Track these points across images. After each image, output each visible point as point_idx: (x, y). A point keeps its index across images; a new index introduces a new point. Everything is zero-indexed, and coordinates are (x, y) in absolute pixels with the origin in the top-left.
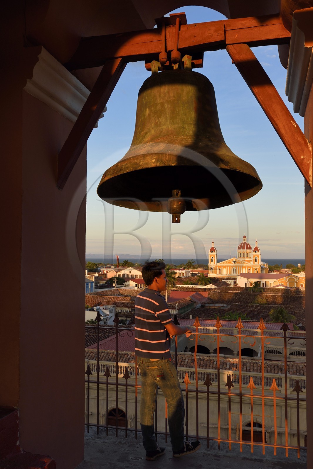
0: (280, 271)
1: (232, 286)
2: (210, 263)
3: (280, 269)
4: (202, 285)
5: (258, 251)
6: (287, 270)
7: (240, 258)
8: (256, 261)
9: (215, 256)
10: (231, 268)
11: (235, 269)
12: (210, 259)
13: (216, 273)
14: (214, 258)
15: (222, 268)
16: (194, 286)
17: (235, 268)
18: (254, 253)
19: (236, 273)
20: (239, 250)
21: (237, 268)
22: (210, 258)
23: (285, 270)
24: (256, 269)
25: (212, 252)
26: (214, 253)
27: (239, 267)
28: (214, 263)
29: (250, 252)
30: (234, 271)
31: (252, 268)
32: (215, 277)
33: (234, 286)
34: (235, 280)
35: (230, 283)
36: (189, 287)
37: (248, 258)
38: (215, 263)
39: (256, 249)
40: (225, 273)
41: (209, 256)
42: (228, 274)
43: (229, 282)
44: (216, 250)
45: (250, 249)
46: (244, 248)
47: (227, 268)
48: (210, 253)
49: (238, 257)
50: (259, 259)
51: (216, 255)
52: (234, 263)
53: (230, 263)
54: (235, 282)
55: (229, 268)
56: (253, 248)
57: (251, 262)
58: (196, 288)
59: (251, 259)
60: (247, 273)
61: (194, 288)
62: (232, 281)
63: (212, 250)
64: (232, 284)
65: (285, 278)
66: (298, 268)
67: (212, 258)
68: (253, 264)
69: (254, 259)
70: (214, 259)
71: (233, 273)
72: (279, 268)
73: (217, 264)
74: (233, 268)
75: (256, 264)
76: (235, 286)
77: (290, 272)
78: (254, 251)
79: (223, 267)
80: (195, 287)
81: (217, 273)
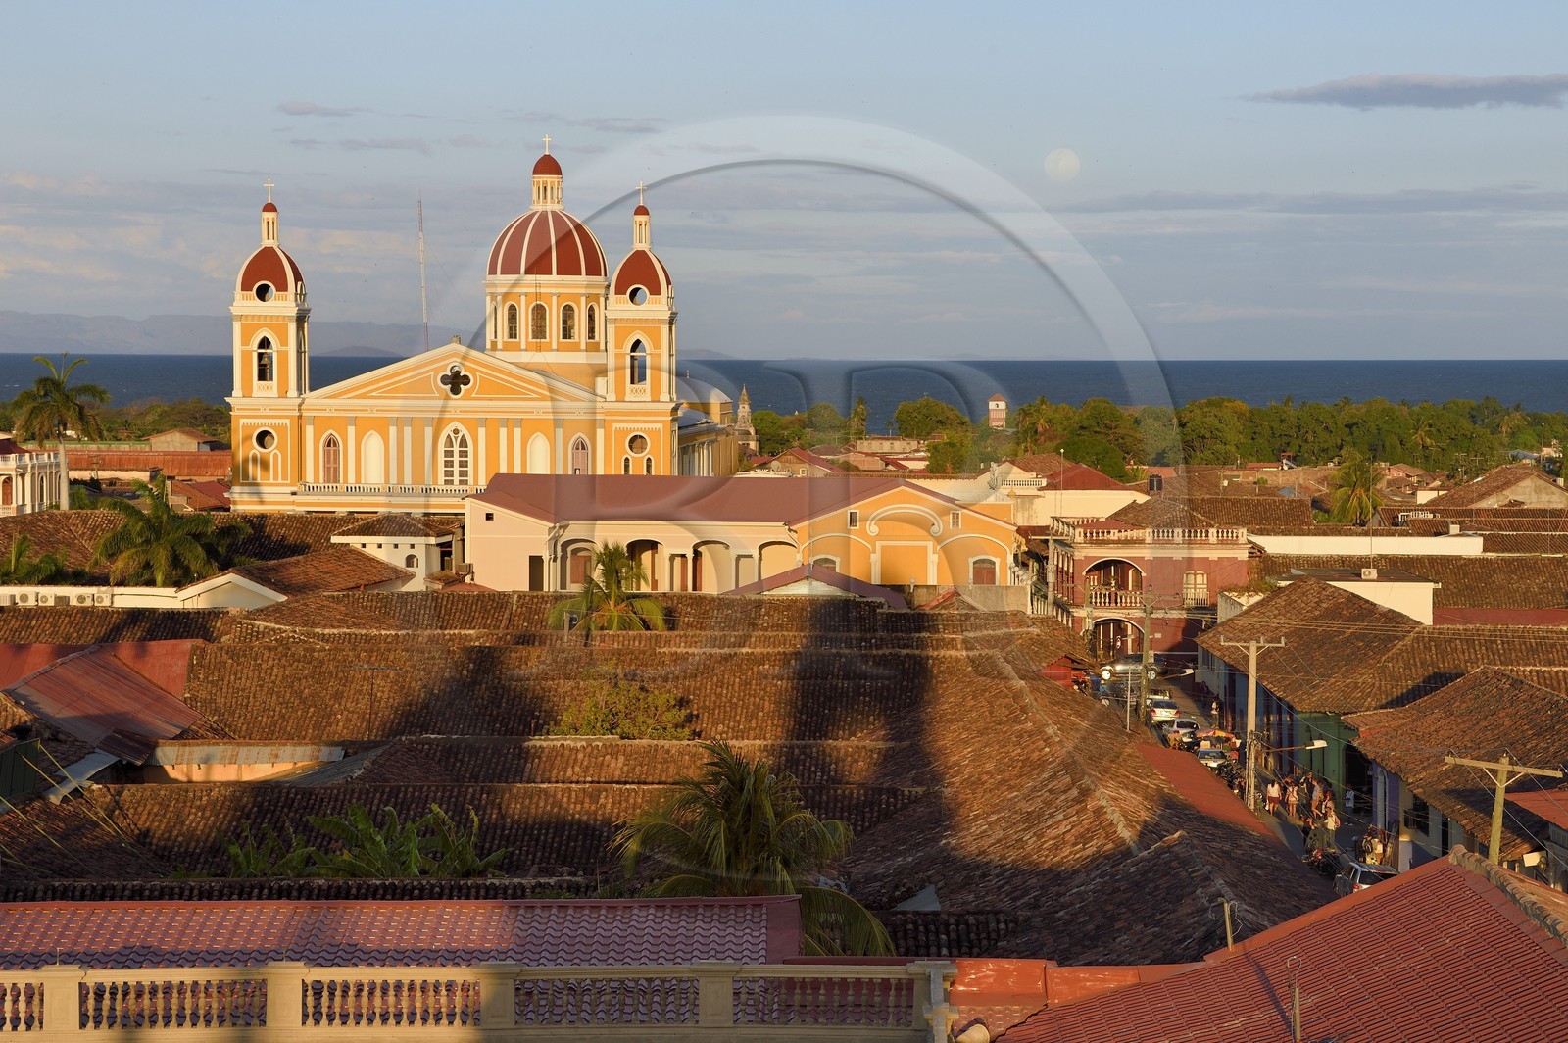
1: (415, 588)
2: (247, 394)
5: (655, 290)
7: (506, 348)
8: (639, 372)
9: (294, 327)
10: (429, 432)
11: (463, 443)
12: (246, 355)
13: (299, 475)
14: (285, 342)
15: (351, 430)
17: (464, 431)
18: (619, 307)
19: (470, 479)
20: (501, 277)
21: (482, 432)
22: (245, 341)
24: (636, 442)
26: (283, 304)
27: (493, 426)
28: (283, 394)
29: (589, 297)
30: (456, 459)
31: (601, 433)
32: (289, 509)
33: (437, 589)
34: (450, 531)
35: (400, 565)
36: (31, 602)
37: (575, 348)
38: (293, 392)
39: (639, 275)
40: (374, 475)
41: (236, 328)
42: (396, 479)
43: (390, 552)
44: (298, 277)
45: (594, 268)
46: (539, 266)
47: (393, 430)
48: (244, 304)
49: (489, 337)
50: (664, 356)
51: (302, 320)
52: (456, 391)
53: (419, 388)
54: (447, 552)
55: (407, 431)
56: (614, 264)
57: (598, 383)
59: (599, 359)
60: (557, 472)
62: (423, 542)
63: (265, 272)
64: (419, 573)
65: (852, 507)
68: (612, 397)
69: (621, 359)
70: (284, 356)
71: (441, 478)
73: (308, 395)
74: (447, 431)
75: (639, 396)
76: (450, 583)
78: (621, 290)
79: (364, 425)
80: (80, 598)
81: (309, 477)
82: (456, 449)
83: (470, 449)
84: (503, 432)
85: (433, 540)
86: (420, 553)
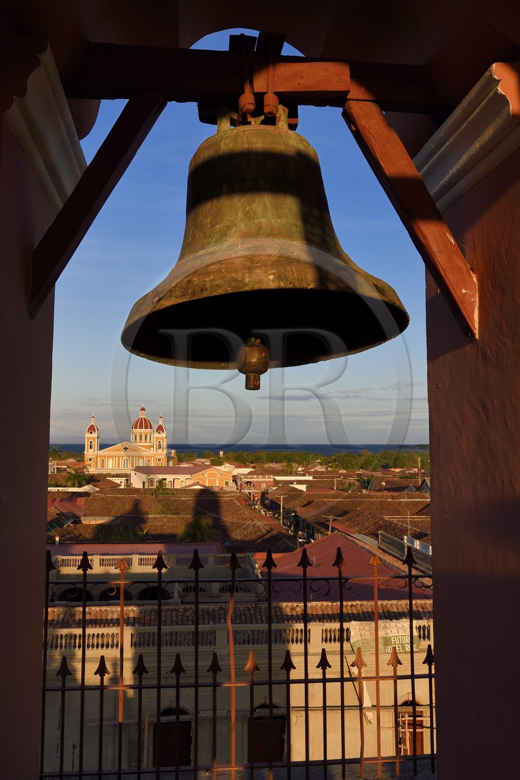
0: (194, 462)
1: (122, 487)
2: (88, 451)
3: (193, 459)
4: (74, 487)
5: (163, 432)
6: (204, 460)
7: (135, 442)
8: (160, 447)
9: (96, 439)
10: (121, 458)
12: (88, 444)
13: (97, 466)
14: (95, 442)
15: (106, 458)
16: (60, 489)
17: (127, 458)
18: (157, 435)
19: (128, 467)
20: (134, 429)
21: (131, 458)
22: (88, 442)
23: (201, 460)
24: (159, 460)
25: (91, 433)
26: (95, 435)
27: (133, 457)
28: (94, 451)
29: (150, 433)
30: (126, 463)
31: (153, 458)
32: (95, 473)
33: (126, 487)
34: (127, 476)
35: (119, 483)
36: (53, 491)
37: (147, 442)
38: (96, 451)
39: (160, 429)
40: (110, 466)
41: (86, 439)
42: (115, 467)
43: (117, 480)
44: (98, 430)
45: (151, 428)
46: (141, 427)
47: (114, 458)
48: (88, 435)
49: (131, 440)
50: (164, 444)
51: (98, 438)
52: (126, 451)
53: (119, 450)
54: (127, 480)
55: (117, 458)
56: (155, 427)
57: (152, 449)
58: (64, 492)
59: (152, 444)
60: (145, 466)
61: (61, 492)
62: (123, 479)
63: (92, 429)
64: (123, 484)
65: (202, 472)
66: (220, 458)
67: (91, 442)
68: (155, 451)
69: (156, 444)
70: (94, 444)
71: (123, 467)
72: (191, 457)
73: (99, 451)
74: (124, 458)
75: (160, 451)
76: (128, 486)
77: (209, 464)
78: (157, 432)
79: (109, 457)
80: (62, 490)
81: (99, 467)
82: (126, 461)
83: (128, 461)
84: (134, 458)
85: (125, 479)
86: (123, 481)
